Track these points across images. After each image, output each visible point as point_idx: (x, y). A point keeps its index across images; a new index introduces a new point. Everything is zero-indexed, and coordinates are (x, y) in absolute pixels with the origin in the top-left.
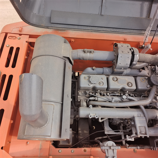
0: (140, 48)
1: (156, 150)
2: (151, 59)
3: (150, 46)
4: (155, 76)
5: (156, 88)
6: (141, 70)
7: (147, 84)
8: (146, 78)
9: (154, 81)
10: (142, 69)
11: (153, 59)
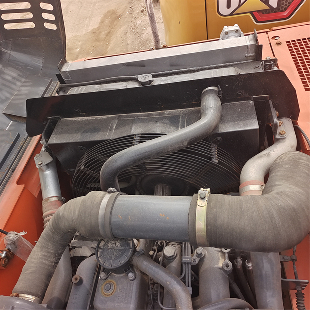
0: (6, 266)
1: (307, 281)
2: (48, 252)
3: (12, 236)
4: (103, 253)
5: (142, 259)
6: (77, 279)
7: (122, 275)
8: (105, 278)
9: (117, 258)
10: (75, 277)
11: (51, 246)
